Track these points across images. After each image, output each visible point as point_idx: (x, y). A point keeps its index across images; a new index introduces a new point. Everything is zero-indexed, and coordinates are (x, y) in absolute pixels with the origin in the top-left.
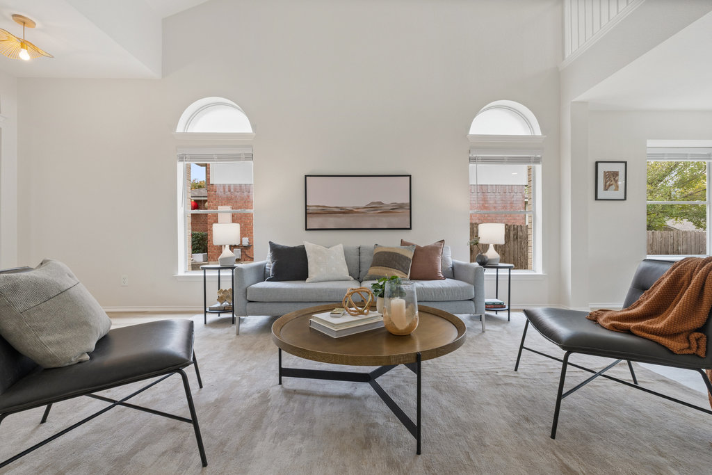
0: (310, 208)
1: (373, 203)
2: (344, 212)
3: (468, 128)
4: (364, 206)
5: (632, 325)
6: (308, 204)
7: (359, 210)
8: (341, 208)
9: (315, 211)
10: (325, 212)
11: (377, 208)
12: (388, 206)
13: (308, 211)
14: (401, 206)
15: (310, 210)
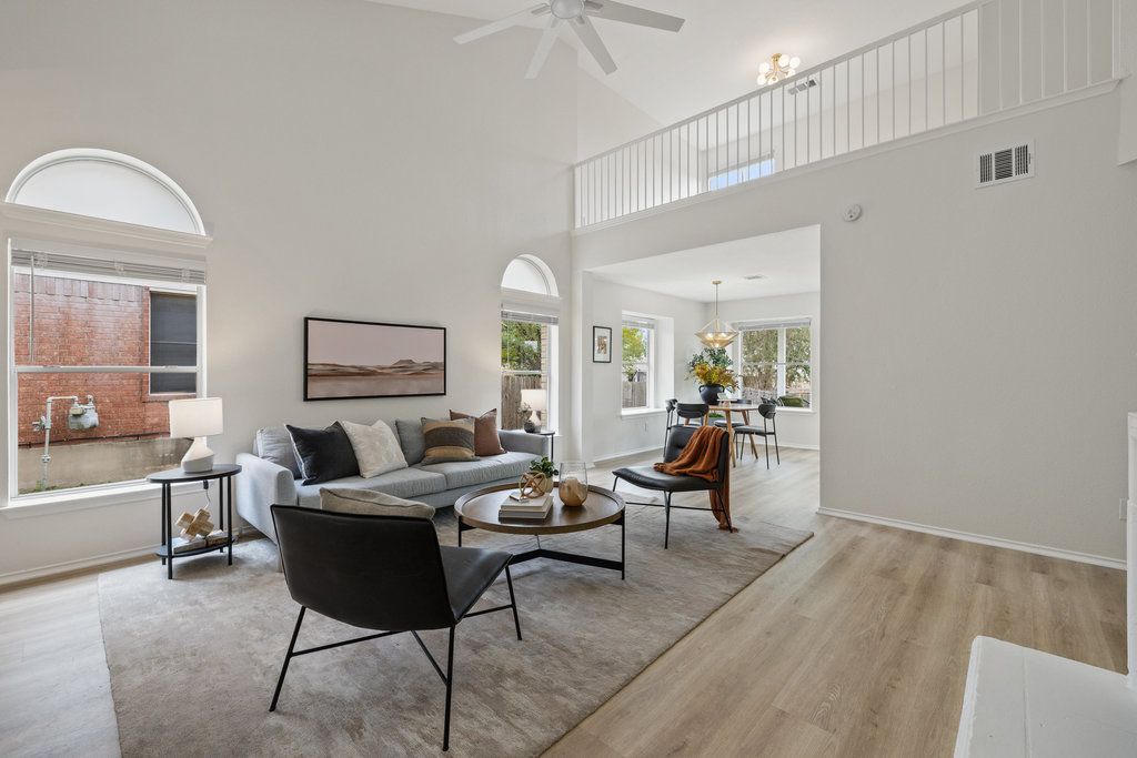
0: (315, 367)
1: (401, 362)
2: (364, 373)
3: (500, 280)
4: (390, 365)
5: (688, 470)
6: (309, 362)
7: (384, 371)
8: (360, 368)
9: (321, 372)
10: (337, 373)
11: (406, 368)
12: (419, 365)
13: (309, 372)
14: (434, 366)
15: (313, 370)
